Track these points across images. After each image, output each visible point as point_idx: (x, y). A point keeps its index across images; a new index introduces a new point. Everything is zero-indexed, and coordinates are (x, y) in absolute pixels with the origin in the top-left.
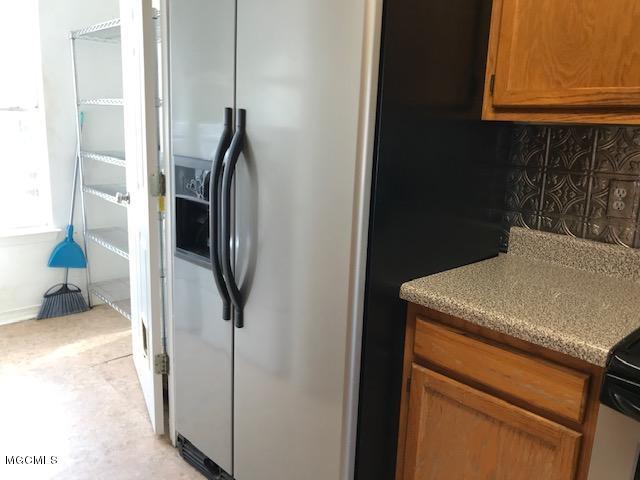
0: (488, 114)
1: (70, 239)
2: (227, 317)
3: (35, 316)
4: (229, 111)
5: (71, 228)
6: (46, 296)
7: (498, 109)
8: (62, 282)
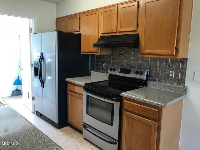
0: (82, 53)
1: (18, 79)
2: (42, 87)
3: (10, 96)
4: (41, 53)
5: (19, 76)
6: (13, 91)
7: (83, 52)
8: (17, 88)
